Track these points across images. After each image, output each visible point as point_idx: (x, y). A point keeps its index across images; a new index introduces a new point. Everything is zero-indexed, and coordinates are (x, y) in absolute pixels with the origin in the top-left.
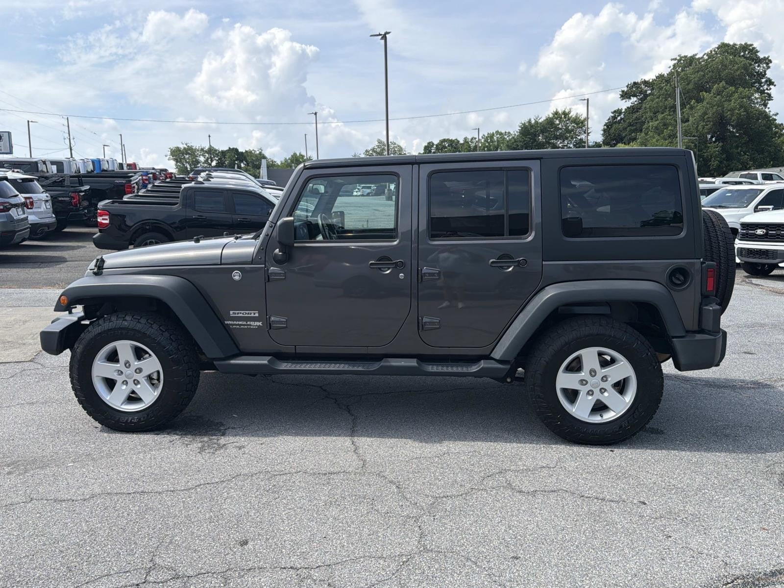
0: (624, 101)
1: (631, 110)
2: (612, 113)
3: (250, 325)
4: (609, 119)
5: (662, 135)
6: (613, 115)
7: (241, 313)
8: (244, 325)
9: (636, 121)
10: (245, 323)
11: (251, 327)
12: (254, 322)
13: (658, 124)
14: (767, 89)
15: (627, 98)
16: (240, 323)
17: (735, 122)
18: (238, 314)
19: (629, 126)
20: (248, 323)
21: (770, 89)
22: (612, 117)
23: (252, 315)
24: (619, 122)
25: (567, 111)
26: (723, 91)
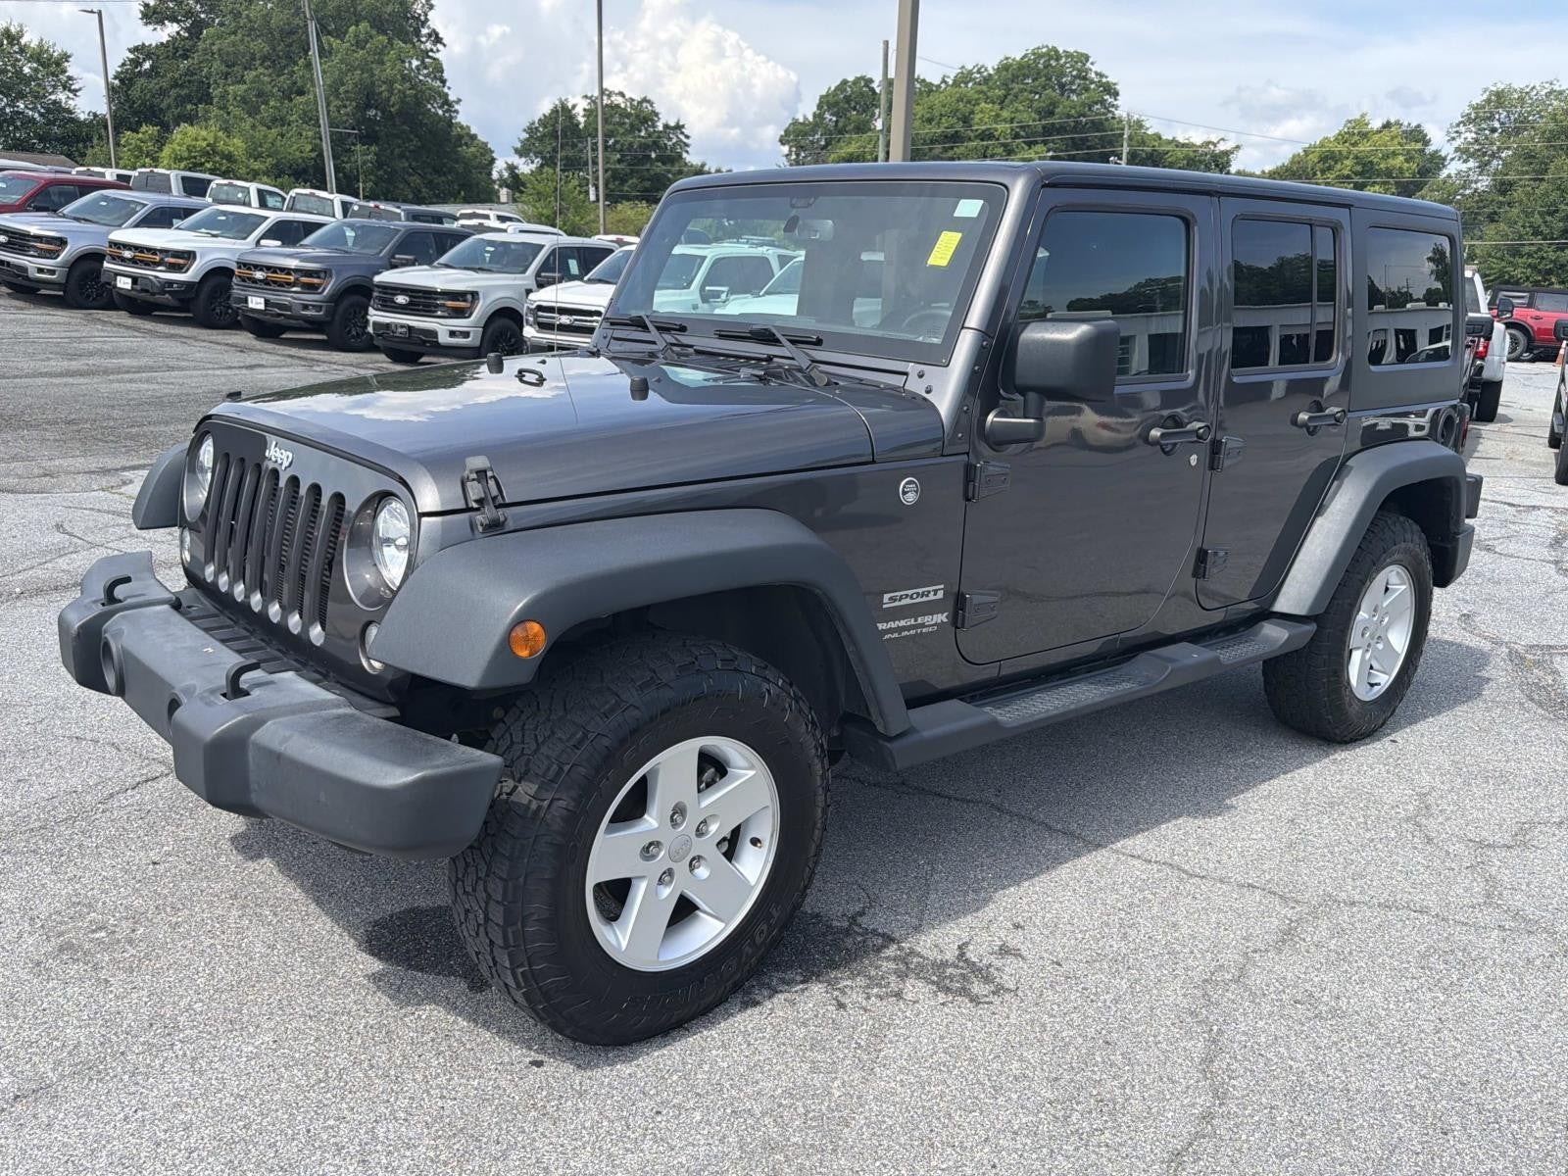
0: (151, 27)
1: (173, 50)
2: (130, 50)
3: (923, 625)
4: (123, 65)
5: (258, 117)
6: (132, 56)
7: (907, 596)
8: (908, 628)
9: (188, 78)
10: (913, 622)
11: (924, 630)
12: (932, 614)
13: (246, 91)
14: (432, 50)
15: (157, 23)
16: (902, 623)
17: (397, 107)
18: (901, 598)
19: (172, 87)
20: (920, 620)
21: (438, 51)
22: (131, 60)
23: (932, 597)
24: (148, 74)
25: (13, 30)
26: (367, 42)
